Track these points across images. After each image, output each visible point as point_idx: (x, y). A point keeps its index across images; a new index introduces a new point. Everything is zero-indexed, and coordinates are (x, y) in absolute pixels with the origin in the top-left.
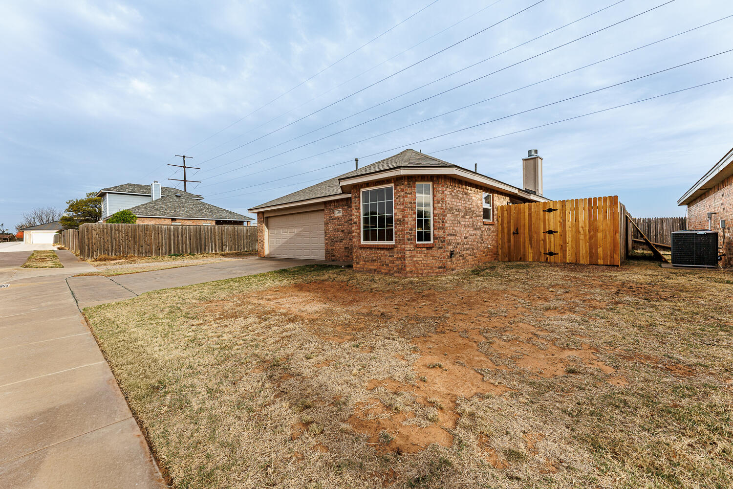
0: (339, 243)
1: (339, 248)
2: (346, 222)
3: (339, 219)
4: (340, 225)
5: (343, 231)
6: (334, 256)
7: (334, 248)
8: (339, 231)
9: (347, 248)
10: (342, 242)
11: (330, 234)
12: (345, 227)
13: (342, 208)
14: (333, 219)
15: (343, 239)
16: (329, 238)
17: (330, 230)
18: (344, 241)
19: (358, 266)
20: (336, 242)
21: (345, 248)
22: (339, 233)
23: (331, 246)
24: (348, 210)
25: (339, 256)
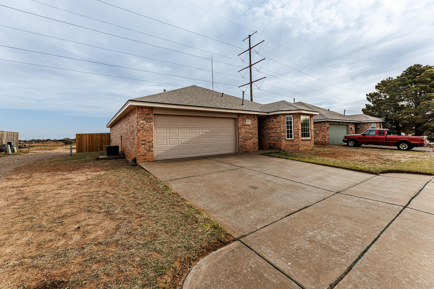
0: (249, 141)
1: (249, 143)
2: (254, 128)
3: (249, 126)
4: (250, 130)
5: (252, 133)
6: (246, 149)
7: (246, 143)
8: (249, 133)
9: (254, 143)
10: (251, 140)
11: (243, 135)
12: (253, 131)
13: (251, 120)
14: (245, 125)
15: (252, 138)
16: (242, 137)
17: (243, 132)
18: (252, 139)
19: (301, 148)
20: (247, 140)
21: (253, 143)
22: (249, 134)
23: (244, 142)
24: (254, 121)
25: (249, 148)
